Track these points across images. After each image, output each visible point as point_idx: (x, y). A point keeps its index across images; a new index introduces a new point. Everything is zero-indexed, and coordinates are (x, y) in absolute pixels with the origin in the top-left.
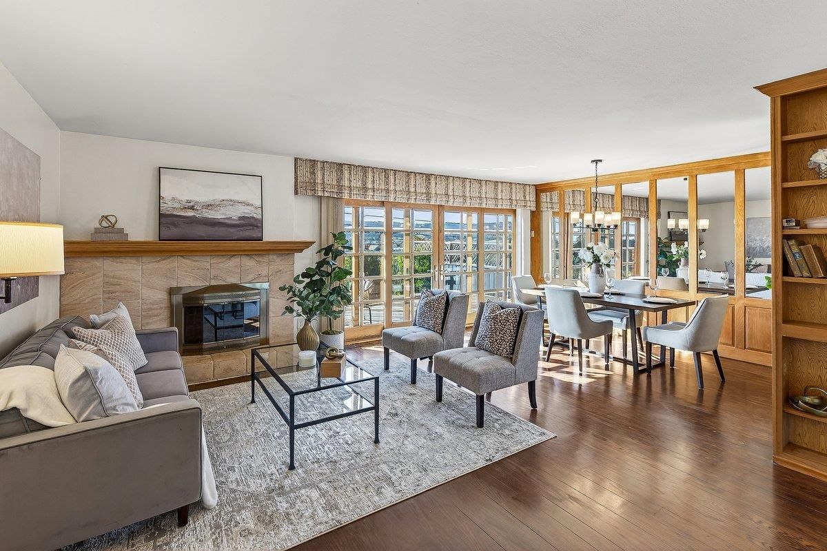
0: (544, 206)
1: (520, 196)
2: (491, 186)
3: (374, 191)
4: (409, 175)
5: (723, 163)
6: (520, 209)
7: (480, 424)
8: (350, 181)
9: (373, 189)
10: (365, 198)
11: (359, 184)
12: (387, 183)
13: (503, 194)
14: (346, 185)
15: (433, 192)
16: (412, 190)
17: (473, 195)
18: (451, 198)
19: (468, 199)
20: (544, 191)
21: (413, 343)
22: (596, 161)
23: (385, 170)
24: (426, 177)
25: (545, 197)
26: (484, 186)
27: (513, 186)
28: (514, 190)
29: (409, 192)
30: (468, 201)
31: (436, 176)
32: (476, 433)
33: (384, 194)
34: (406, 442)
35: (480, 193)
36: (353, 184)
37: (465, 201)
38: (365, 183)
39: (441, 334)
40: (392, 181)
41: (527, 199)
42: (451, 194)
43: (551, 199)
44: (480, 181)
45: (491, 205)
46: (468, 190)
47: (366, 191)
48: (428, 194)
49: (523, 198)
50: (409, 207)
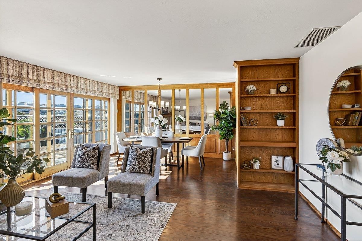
0: (123, 97)
1: (113, 92)
2: (100, 84)
3: (28, 80)
4: (53, 73)
5: (198, 85)
6: (113, 98)
7: (143, 211)
8: (8, 70)
9: (28, 78)
10: (21, 84)
11: (16, 74)
12: (38, 75)
13: (106, 90)
14: (5, 73)
15: (69, 85)
16: (56, 82)
17: (91, 89)
18: (80, 90)
19: (89, 91)
20: (123, 90)
21: (84, 178)
22: (159, 79)
23: (37, 67)
24: (65, 75)
25: (123, 93)
26: (97, 84)
27: (110, 86)
28: (110, 88)
29: (53, 83)
30: (89, 92)
31: (71, 76)
32: (144, 217)
33: (36, 82)
34: (113, 238)
35: (94, 88)
36: (11, 73)
37: (87, 92)
38: (20, 74)
39: (98, 169)
40: (42, 75)
41: (116, 93)
42: (79, 87)
43: (126, 94)
44: (95, 82)
45: (99, 95)
46: (89, 86)
47: (22, 79)
48: (66, 86)
49: (114, 93)
50: (52, 93)
